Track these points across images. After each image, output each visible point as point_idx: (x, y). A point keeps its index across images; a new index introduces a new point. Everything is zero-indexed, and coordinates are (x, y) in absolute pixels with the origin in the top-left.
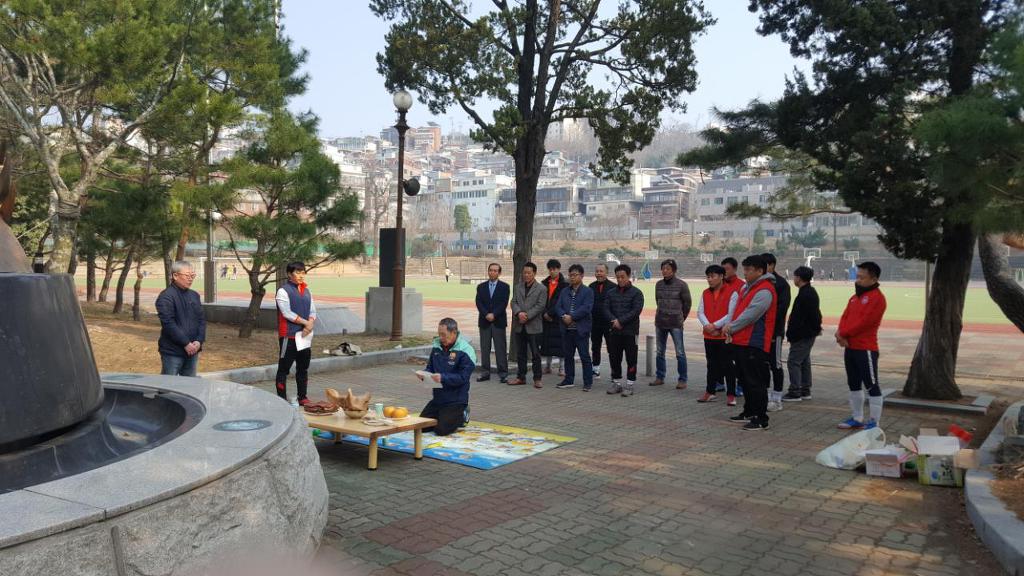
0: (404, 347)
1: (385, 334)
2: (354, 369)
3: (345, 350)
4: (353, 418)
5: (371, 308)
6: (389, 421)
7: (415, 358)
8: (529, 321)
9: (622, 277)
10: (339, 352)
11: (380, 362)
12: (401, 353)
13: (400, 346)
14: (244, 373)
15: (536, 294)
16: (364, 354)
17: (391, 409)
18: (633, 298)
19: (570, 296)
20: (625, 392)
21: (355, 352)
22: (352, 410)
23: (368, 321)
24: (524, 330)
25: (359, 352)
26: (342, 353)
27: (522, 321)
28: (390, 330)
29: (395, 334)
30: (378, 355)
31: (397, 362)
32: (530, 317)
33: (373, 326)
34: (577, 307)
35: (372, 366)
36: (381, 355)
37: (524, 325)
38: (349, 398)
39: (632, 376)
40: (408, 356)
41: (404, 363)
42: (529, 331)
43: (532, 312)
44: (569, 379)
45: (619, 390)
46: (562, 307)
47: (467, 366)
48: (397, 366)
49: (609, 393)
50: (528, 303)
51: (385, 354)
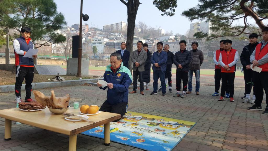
0: (82, 79)
1: (75, 75)
2: (61, 87)
3: (57, 79)
4: (56, 114)
5: (69, 66)
6: (86, 117)
7: (87, 83)
8: (140, 66)
9: (183, 46)
10: (55, 80)
11: (73, 84)
12: (81, 81)
13: (81, 79)
14: (8, 87)
15: (143, 54)
16: (66, 81)
17: (87, 107)
18: (188, 55)
19: (158, 55)
20: (183, 96)
21: (62, 80)
22: (55, 108)
23: (68, 71)
24: (137, 70)
25: (64, 80)
26: (56, 80)
27: (137, 66)
28: (76, 73)
29: (79, 74)
30: (72, 82)
31: (80, 85)
32: (140, 64)
33: (70, 72)
34: (160, 59)
35: (69, 86)
36: (73, 81)
37: (137, 68)
38: (52, 99)
39: (184, 89)
40: (84, 82)
41: (82, 85)
42: (140, 70)
43: (141, 62)
44: (155, 91)
45: (179, 96)
46: (154, 60)
47: (128, 81)
48: (80, 86)
49: (174, 97)
50: (139, 59)
51: (75, 81)
